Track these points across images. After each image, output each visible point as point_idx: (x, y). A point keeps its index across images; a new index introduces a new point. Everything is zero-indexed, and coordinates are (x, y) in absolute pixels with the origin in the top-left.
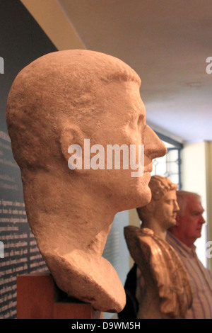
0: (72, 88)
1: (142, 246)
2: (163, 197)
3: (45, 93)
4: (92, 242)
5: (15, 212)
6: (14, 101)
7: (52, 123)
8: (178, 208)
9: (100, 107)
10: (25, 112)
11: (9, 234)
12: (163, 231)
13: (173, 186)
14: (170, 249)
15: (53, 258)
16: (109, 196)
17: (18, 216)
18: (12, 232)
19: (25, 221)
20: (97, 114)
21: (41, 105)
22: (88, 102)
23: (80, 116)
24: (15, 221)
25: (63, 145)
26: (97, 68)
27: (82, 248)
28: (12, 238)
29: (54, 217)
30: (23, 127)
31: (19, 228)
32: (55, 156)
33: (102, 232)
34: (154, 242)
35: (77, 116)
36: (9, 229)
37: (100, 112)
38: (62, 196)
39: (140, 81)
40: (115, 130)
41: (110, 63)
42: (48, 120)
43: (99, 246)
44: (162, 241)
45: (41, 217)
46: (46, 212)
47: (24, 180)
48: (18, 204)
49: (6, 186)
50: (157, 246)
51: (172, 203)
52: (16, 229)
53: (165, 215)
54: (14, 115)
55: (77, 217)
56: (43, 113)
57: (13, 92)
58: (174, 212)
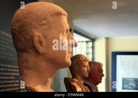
0: (38, 18)
1: (72, 87)
2: (82, 64)
3: (27, 20)
4: (46, 82)
5: (14, 70)
6: (14, 23)
7: (30, 32)
8: (89, 70)
9: (50, 26)
10: (19, 28)
11: (11, 80)
12: (82, 80)
13: (87, 59)
14: (85, 89)
15: (30, 88)
16: (53, 63)
17: (15, 72)
18: (12, 79)
19: (18, 74)
20: (49, 29)
21: (26, 25)
22: (45, 24)
23: (42, 30)
24: (13, 74)
25: (34, 42)
26: (49, 10)
27: (42, 84)
28: (12, 82)
29: (30, 71)
30: (18, 34)
31: (15, 78)
32: (31, 46)
33: (50, 78)
34: (78, 85)
35: (40, 30)
36: (11, 78)
37: (50, 28)
38: (34, 62)
39: (67, 15)
40: (56, 36)
41: (54, 8)
42: (29, 31)
43: (49, 83)
44: (81, 84)
45: (25, 71)
46: (27, 69)
47: (18, 56)
48: (15, 67)
49: (10, 58)
50: (79, 87)
51: (86, 67)
52: (14, 78)
53: (83, 72)
54: (14, 29)
55: (40, 71)
56: (26, 28)
57: (14, 19)
58: (87, 71)
